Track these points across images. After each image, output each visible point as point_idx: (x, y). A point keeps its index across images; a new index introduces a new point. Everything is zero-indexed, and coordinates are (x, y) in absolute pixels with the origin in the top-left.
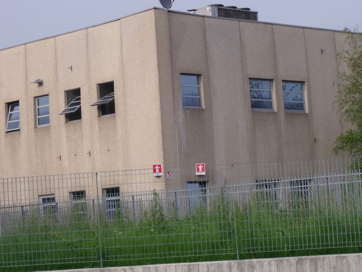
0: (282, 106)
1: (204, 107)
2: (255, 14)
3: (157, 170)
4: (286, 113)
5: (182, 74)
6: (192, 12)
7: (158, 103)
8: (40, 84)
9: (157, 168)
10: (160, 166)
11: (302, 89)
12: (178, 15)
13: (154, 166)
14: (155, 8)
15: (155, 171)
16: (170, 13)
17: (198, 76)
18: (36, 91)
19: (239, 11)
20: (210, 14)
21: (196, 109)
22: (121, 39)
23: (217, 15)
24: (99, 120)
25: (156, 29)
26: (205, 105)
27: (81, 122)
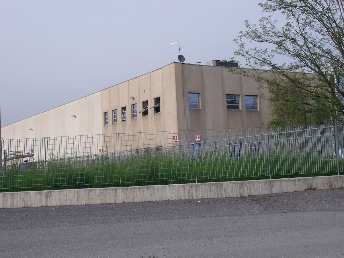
0: (245, 107)
1: (201, 109)
2: (237, 64)
3: (175, 139)
4: (247, 111)
5: (188, 93)
6: (198, 64)
7: (176, 107)
8: (134, 99)
9: (175, 137)
10: (176, 136)
11: (256, 99)
12: (188, 65)
13: (174, 137)
14: (175, 62)
15: (174, 139)
16: (183, 64)
17: (199, 94)
18: (132, 102)
19: (228, 63)
20: (212, 65)
21: (196, 109)
22: (163, 77)
23: (215, 65)
24: (154, 115)
25: (175, 72)
26: (201, 107)
27: (148, 116)
